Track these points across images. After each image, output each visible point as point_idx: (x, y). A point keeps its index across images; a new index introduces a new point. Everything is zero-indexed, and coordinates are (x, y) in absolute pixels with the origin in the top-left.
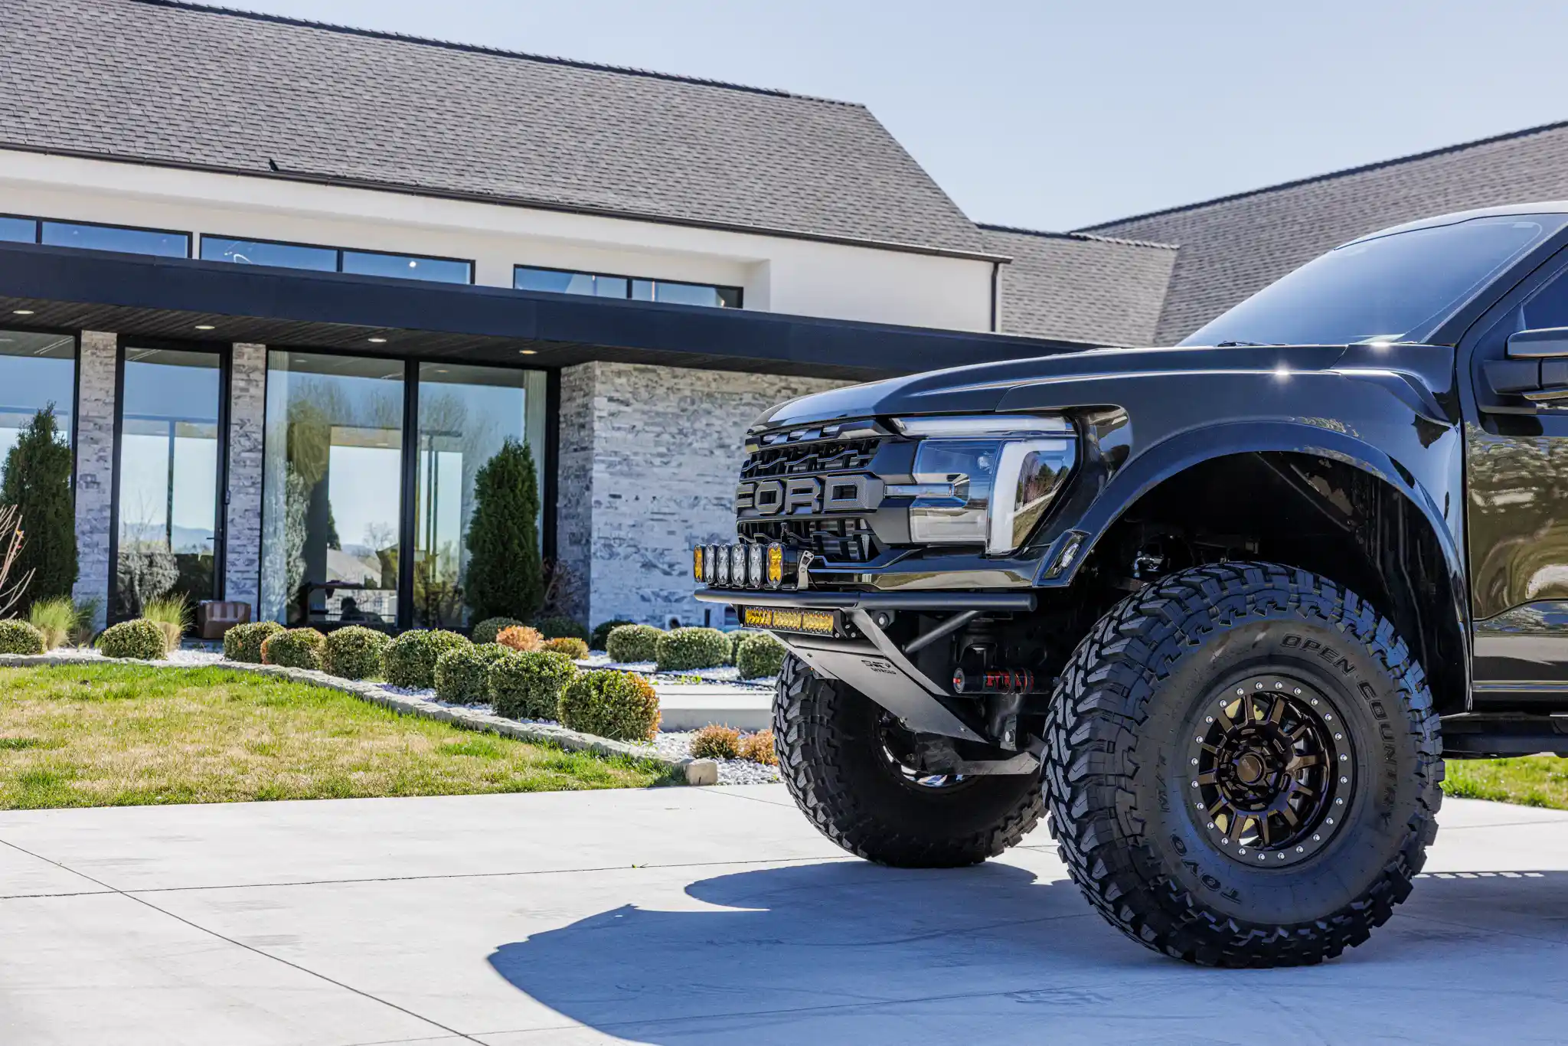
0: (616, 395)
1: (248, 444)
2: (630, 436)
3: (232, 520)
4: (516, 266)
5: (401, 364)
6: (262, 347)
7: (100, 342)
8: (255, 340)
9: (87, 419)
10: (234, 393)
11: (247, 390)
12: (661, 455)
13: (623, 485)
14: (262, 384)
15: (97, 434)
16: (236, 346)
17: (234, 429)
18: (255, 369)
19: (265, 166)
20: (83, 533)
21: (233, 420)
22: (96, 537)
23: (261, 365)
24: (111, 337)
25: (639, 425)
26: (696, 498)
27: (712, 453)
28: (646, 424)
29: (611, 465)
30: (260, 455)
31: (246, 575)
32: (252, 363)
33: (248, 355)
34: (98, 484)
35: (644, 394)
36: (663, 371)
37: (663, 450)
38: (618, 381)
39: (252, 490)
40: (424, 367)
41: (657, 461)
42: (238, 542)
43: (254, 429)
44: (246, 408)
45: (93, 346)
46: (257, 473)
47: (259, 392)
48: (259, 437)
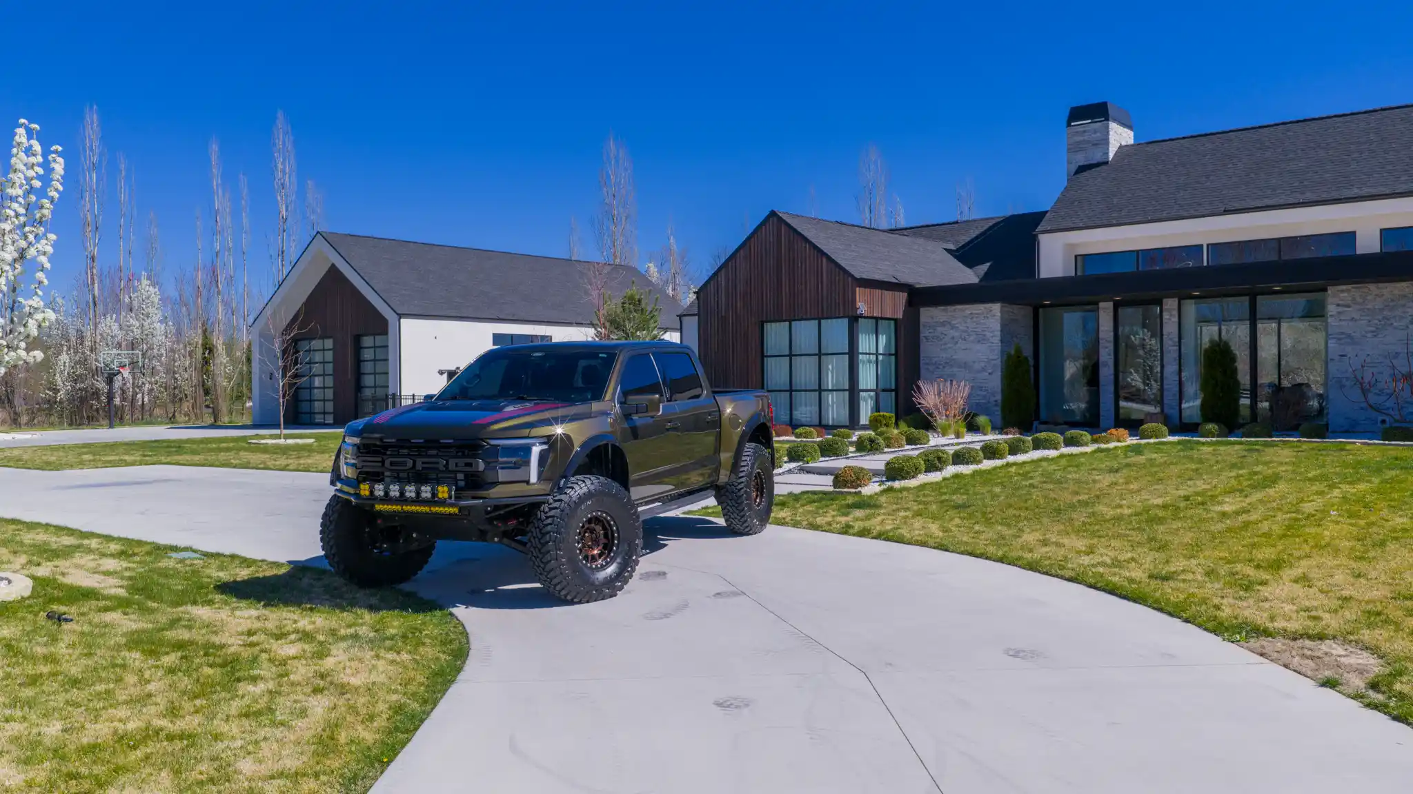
0: (1341, 302)
1: (1170, 343)
2: (1350, 323)
3: (1167, 377)
4: (1382, 231)
5: (1247, 298)
6: (1176, 300)
7: (1106, 307)
8: (1173, 297)
9: (1102, 339)
10: (1164, 321)
11: (1170, 318)
12: (1373, 332)
13: (1349, 350)
14: (1177, 315)
15: (1108, 345)
16: (1165, 301)
17: (1165, 337)
18: (1174, 309)
19: (1223, 209)
20: (1104, 386)
21: (1164, 333)
22: (1109, 387)
23: (1176, 307)
24: (1111, 304)
25: (1356, 316)
26: (1396, 353)
27: (1407, 327)
28: (1361, 316)
29: (1340, 339)
30: (1177, 347)
31: (1173, 401)
32: (1172, 307)
33: (1171, 304)
34: (1108, 365)
35: (1359, 300)
36: (1372, 287)
37: (1373, 329)
38: (1342, 295)
39: (1174, 361)
40: (1259, 298)
41: (1369, 335)
42: (1169, 387)
43: (1173, 336)
44: (1170, 327)
45: (1104, 308)
46: (1176, 355)
47: (1176, 319)
48: (1177, 340)
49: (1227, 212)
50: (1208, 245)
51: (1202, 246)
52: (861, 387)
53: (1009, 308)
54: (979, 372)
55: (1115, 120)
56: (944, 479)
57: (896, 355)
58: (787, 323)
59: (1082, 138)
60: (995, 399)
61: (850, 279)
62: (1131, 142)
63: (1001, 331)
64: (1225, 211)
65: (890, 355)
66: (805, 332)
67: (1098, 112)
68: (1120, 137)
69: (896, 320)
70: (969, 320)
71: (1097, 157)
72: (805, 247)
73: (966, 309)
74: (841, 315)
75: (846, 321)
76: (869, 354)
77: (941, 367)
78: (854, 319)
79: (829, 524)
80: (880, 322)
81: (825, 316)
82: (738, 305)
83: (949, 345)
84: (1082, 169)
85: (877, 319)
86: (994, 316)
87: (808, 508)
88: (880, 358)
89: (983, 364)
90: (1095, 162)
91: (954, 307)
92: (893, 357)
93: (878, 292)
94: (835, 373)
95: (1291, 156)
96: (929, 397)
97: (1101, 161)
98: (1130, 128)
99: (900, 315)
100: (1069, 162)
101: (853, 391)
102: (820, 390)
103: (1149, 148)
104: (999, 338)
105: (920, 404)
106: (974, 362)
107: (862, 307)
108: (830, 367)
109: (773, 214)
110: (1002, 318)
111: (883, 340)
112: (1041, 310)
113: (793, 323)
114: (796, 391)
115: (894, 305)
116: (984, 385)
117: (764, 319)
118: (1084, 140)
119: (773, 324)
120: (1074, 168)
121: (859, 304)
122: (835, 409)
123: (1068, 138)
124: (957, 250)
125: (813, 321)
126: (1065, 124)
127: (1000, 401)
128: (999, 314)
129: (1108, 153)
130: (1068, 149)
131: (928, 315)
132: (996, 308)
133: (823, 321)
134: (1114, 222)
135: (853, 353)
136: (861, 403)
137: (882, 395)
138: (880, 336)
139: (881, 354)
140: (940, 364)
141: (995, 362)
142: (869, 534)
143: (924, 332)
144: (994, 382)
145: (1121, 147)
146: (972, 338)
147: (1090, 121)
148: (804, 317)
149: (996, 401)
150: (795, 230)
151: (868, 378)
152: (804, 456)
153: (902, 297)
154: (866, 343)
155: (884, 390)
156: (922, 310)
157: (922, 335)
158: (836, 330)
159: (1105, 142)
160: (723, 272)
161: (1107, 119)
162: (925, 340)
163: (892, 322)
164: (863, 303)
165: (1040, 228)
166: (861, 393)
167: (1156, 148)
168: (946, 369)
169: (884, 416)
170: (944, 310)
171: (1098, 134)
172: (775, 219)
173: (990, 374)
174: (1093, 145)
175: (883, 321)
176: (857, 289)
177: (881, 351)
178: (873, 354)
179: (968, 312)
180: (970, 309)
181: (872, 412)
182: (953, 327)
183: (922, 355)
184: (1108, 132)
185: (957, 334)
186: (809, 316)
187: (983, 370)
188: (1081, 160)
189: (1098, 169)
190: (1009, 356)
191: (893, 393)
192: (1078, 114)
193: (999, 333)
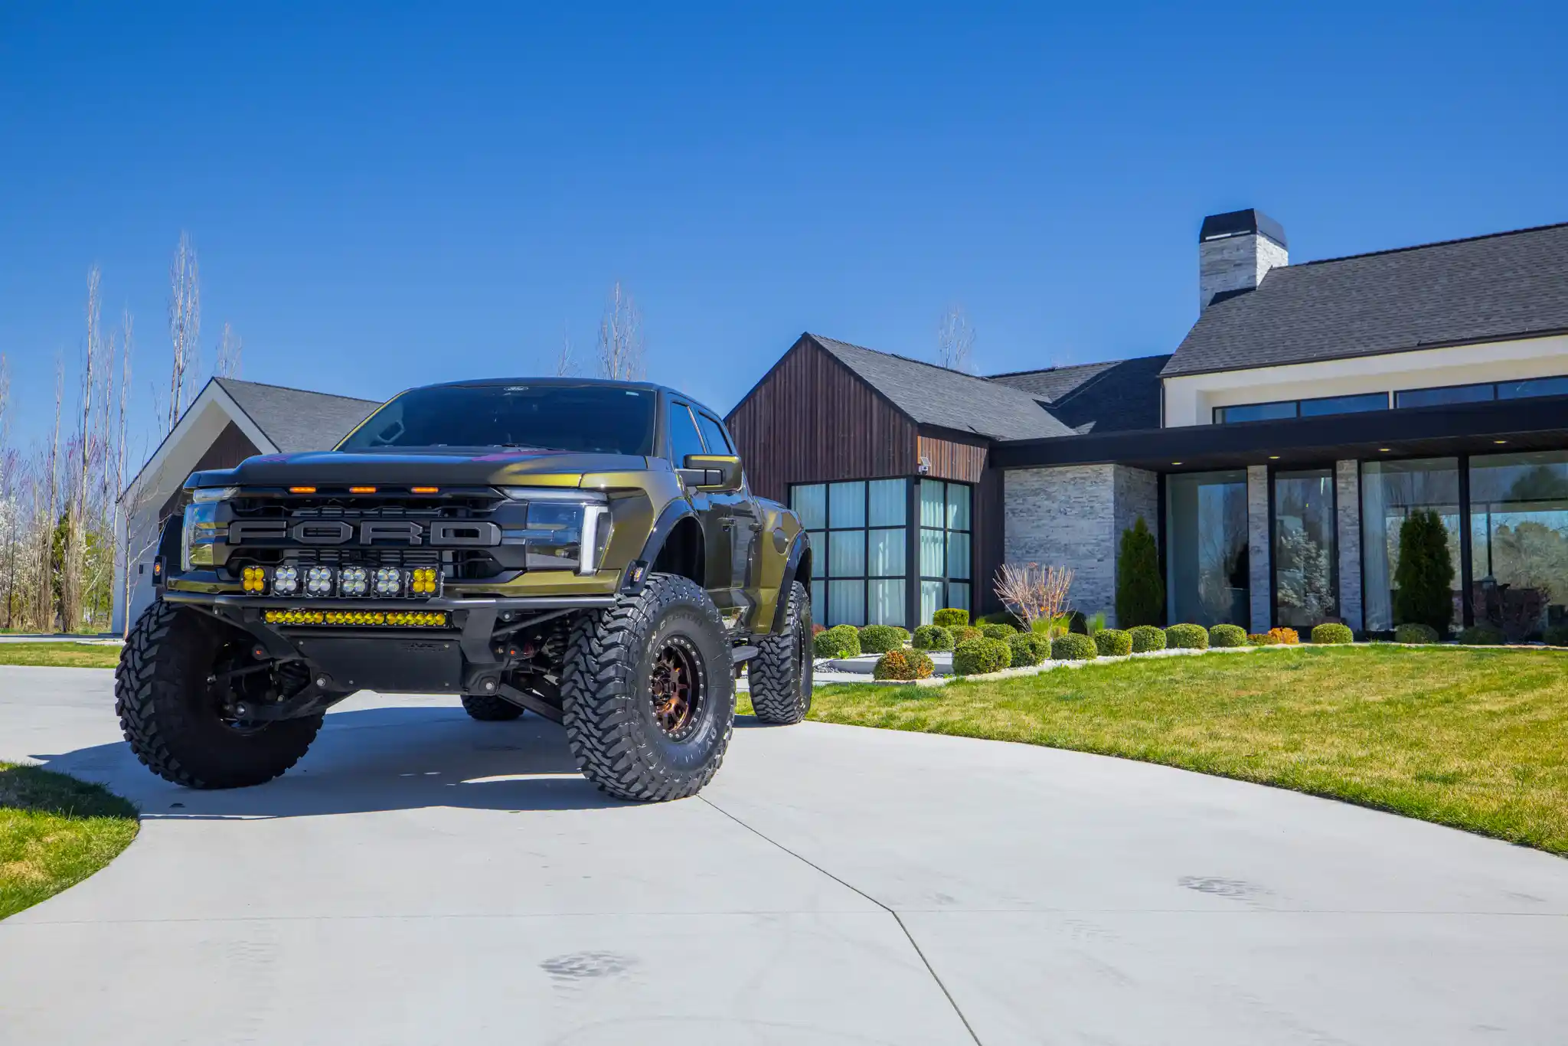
1: (1348, 520)
3: (1342, 568)
6: (1355, 462)
7: (1257, 473)
8: (1350, 458)
9: (1253, 516)
10: (1339, 491)
11: (1347, 489)
14: (1356, 484)
15: (1261, 524)
16: (1339, 463)
17: (1339, 512)
18: (1351, 475)
20: (1254, 579)
21: (1339, 506)
22: (1262, 582)
23: (1355, 471)
24: (1263, 469)
30: (1357, 528)
31: (1353, 601)
32: (1350, 471)
33: (1347, 468)
34: (1262, 552)
39: (1354, 549)
40: (1472, 459)
42: (1347, 581)
43: (1351, 512)
44: (1347, 500)
45: (1255, 474)
46: (1356, 538)
47: (1354, 489)
48: (1357, 516)
49: (1422, 346)
50: (1395, 393)
51: (1387, 393)
52: (922, 574)
53: (1124, 471)
54: (1086, 557)
55: (1264, 234)
56: (1041, 673)
57: (971, 533)
58: (824, 485)
59: (1219, 257)
60: (1108, 594)
61: (909, 425)
62: (1285, 263)
63: (1116, 502)
64: (1419, 345)
65: (963, 532)
66: (847, 498)
67: (1242, 222)
68: (1269, 256)
69: (971, 485)
70: (1070, 487)
71: (1241, 282)
72: (850, 382)
73: (1067, 472)
74: (897, 474)
75: (903, 482)
76: (935, 529)
77: (1033, 551)
78: (915, 479)
79: (862, 715)
80: (949, 485)
81: (874, 476)
82: (757, 461)
83: (1043, 522)
84: (1219, 298)
85: (946, 482)
86: (1105, 481)
87: (834, 698)
88: (949, 534)
89: (1090, 548)
90: (1238, 287)
91: (1051, 470)
92: (967, 536)
93: (947, 444)
94: (888, 553)
95: (1509, 274)
96: (1016, 587)
97: (1245, 286)
98: (1283, 245)
99: (976, 478)
100: (1203, 289)
101: (912, 578)
102: (866, 578)
103: (1312, 270)
104: (1112, 511)
105: (1003, 596)
106: (1079, 544)
107: (925, 463)
108: (881, 545)
109: (806, 338)
110: (1115, 482)
111: (952, 510)
112: (1168, 477)
113: (831, 485)
114: (834, 579)
115: (970, 463)
116: (1090, 576)
117: (792, 481)
118: (1222, 260)
119: (804, 487)
120: (1210, 297)
121: (921, 459)
122: (888, 602)
123: (1201, 257)
124: (1055, 404)
125: (858, 484)
126: (1198, 239)
127: (1114, 596)
128: (1111, 479)
129: (1255, 276)
130: (1202, 273)
131: (1016, 480)
132: (1108, 470)
133: (872, 483)
134: (1267, 362)
135: (912, 527)
136: (923, 595)
137: (951, 586)
138: (950, 507)
139: (950, 530)
140: (1031, 548)
141: (1108, 544)
142: (923, 726)
143: (1010, 503)
144: (1106, 571)
145: (1271, 269)
146: (1074, 512)
147: (1229, 235)
148: (846, 477)
149: (1108, 597)
150: (836, 360)
151: (931, 562)
152: (837, 650)
153: (981, 454)
154: (930, 513)
155: (953, 580)
156: (1007, 473)
157: (1007, 508)
158: (890, 495)
159: (1252, 262)
160: (738, 417)
161: (1254, 232)
162: (1010, 515)
163: (967, 488)
164: (927, 457)
165: (1164, 371)
166: (923, 583)
167: (1321, 270)
168: (1039, 554)
169: (953, 613)
170: (1038, 473)
171: (1242, 251)
172: (809, 344)
173: (1099, 561)
174: (1235, 265)
175: (954, 485)
176: (919, 438)
177: (950, 526)
178: (940, 529)
179: (1069, 476)
180: (1073, 472)
181: (937, 609)
182: (1050, 497)
183: (1007, 534)
184: (1255, 248)
185: (1055, 506)
186: (852, 477)
187: (1092, 554)
188: (1219, 285)
189: (1243, 296)
190: (1127, 534)
191: (967, 586)
192: (1214, 225)
193: (1112, 505)
